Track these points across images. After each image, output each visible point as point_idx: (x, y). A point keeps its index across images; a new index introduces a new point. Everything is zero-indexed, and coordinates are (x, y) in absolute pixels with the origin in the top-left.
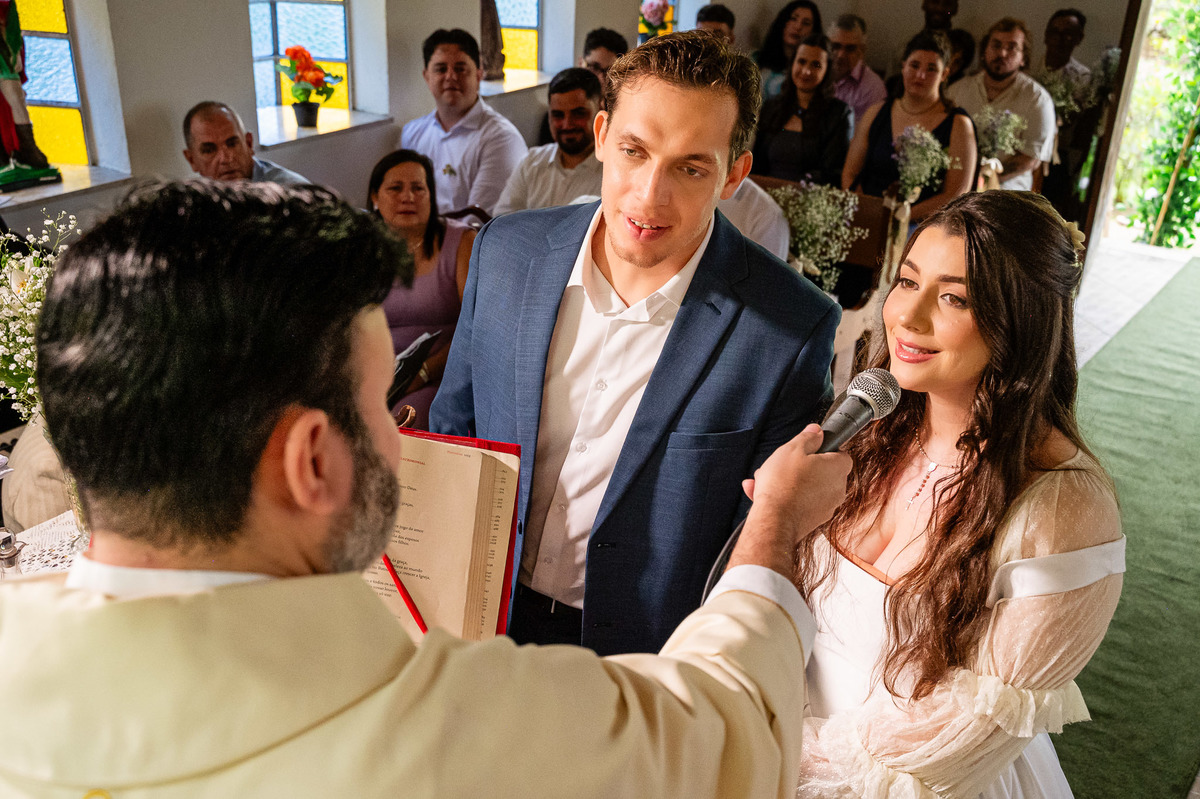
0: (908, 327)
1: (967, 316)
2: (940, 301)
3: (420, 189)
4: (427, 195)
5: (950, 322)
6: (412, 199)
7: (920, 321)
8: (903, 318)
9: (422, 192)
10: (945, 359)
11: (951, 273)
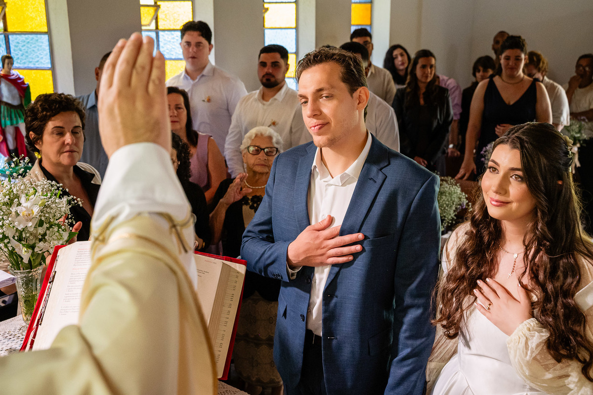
0: (496, 192)
1: (524, 186)
2: (511, 179)
3: (180, 108)
4: (185, 112)
5: (516, 189)
6: (176, 115)
7: (502, 189)
8: (494, 189)
9: (182, 110)
10: (514, 206)
11: (515, 166)
